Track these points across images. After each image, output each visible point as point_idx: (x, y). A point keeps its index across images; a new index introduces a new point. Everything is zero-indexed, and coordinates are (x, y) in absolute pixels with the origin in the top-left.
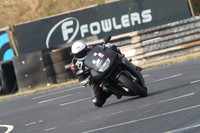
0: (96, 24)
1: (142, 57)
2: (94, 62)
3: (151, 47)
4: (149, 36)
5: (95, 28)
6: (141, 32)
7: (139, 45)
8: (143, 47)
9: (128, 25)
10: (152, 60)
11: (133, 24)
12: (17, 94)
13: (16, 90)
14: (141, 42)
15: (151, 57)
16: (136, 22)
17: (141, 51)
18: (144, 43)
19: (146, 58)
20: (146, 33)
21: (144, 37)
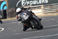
0: (32, 2)
1: (44, 13)
2: (23, 16)
3: (47, 10)
4: (47, 7)
5: (31, 3)
6: (45, 5)
7: (43, 9)
8: (44, 10)
9: (41, 3)
10: (46, 14)
11: (42, 3)
12: (6, 19)
13: (6, 18)
14: (44, 8)
15: (46, 13)
16: (43, 2)
17: (44, 11)
18: (45, 9)
19: (45, 13)
20: (46, 6)
21: (45, 7)
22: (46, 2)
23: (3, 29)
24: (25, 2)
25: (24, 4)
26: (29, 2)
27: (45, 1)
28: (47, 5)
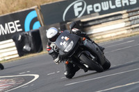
0: (98, 5)
1: (129, 28)
2: (61, 44)
3: (136, 21)
4: (134, 13)
5: (97, 8)
6: (129, 10)
7: (127, 19)
8: (130, 21)
9: (120, 6)
10: (136, 30)
11: (124, 5)
12: (42, 53)
14: (129, 17)
15: (135, 28)
16: (126, 4)
17: (129, 23)
18: (131, 18)
19: (132, 29)
20: (132, 12)
21: (131, 14)
22: (131, 3)
23: (37, 76)
24: (83, 6)
25: (80, 12)
26: (91, 6)
27: (129, 1)
28: (135, 9)
